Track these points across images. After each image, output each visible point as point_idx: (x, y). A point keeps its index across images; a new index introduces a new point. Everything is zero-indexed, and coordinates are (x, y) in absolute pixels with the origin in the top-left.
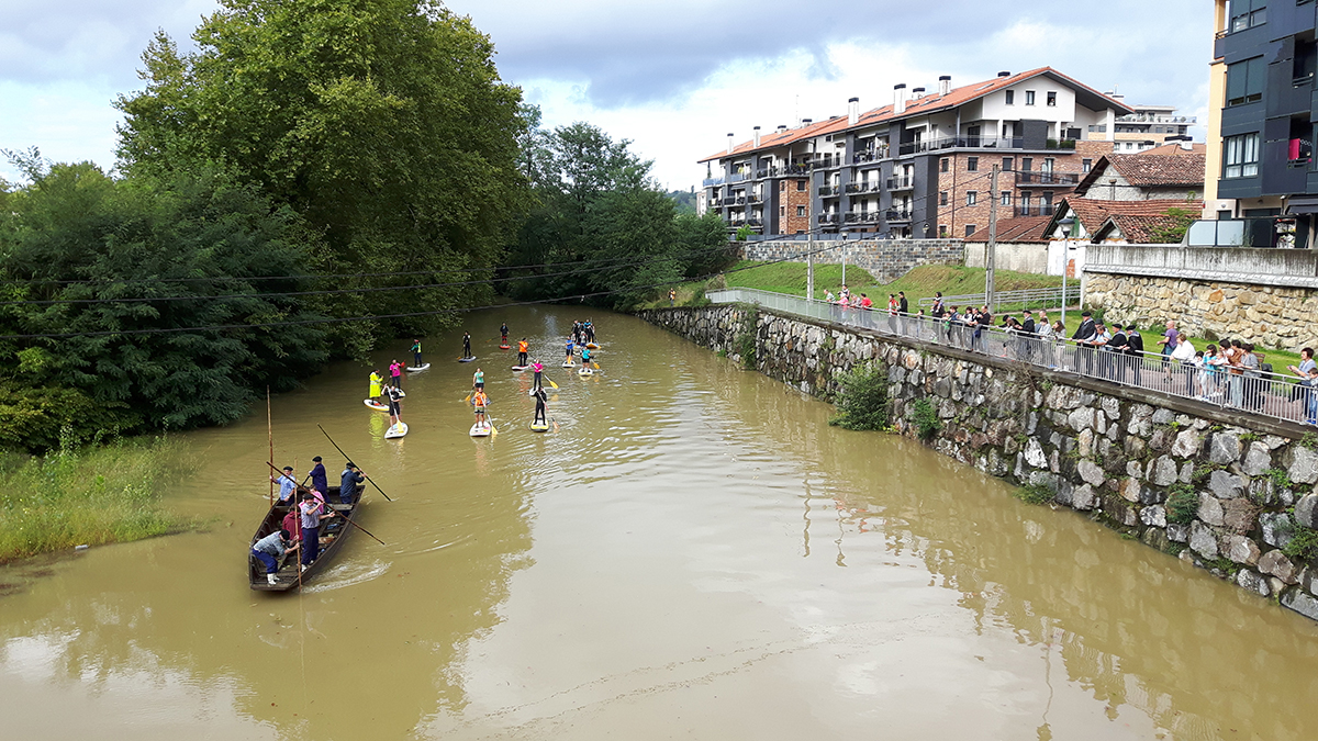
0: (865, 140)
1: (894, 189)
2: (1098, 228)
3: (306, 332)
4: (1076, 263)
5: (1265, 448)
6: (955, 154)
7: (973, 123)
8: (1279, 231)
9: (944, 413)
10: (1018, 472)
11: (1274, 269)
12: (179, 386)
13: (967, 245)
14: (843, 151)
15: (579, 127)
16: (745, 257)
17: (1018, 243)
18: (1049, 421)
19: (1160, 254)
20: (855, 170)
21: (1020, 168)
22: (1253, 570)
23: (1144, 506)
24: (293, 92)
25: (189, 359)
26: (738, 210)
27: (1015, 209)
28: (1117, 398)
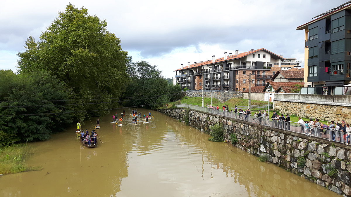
0: (217, 66)
1: (224, 79)
2: (277, 89)
3: (67, 115)
4: (272, 98)
5: (322, 147)
6: (240, 70)
7: (244, 62)
8: (323, 90)
9: (238, 137)
10: (258, 153)
11: (323, 100)
12: (31, 130)
13: (243, 93)
14: (211, 69)
15: (143, 62)
16: (186, 96)
17: (257, 93)
18: (266, 140)
19: (293, 96)
20: (214, 74)
21: (257, 74)
22: (321, 179)
23: (291, 162)
24: (66, 52)
25: (34, 122)
26: (184, 84)
27: (256, 84)
28: (283, 133)
